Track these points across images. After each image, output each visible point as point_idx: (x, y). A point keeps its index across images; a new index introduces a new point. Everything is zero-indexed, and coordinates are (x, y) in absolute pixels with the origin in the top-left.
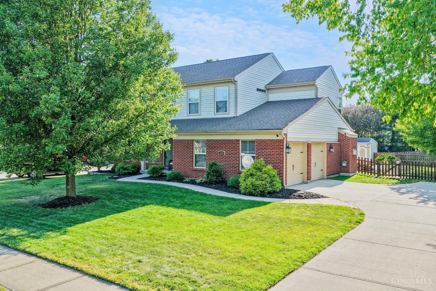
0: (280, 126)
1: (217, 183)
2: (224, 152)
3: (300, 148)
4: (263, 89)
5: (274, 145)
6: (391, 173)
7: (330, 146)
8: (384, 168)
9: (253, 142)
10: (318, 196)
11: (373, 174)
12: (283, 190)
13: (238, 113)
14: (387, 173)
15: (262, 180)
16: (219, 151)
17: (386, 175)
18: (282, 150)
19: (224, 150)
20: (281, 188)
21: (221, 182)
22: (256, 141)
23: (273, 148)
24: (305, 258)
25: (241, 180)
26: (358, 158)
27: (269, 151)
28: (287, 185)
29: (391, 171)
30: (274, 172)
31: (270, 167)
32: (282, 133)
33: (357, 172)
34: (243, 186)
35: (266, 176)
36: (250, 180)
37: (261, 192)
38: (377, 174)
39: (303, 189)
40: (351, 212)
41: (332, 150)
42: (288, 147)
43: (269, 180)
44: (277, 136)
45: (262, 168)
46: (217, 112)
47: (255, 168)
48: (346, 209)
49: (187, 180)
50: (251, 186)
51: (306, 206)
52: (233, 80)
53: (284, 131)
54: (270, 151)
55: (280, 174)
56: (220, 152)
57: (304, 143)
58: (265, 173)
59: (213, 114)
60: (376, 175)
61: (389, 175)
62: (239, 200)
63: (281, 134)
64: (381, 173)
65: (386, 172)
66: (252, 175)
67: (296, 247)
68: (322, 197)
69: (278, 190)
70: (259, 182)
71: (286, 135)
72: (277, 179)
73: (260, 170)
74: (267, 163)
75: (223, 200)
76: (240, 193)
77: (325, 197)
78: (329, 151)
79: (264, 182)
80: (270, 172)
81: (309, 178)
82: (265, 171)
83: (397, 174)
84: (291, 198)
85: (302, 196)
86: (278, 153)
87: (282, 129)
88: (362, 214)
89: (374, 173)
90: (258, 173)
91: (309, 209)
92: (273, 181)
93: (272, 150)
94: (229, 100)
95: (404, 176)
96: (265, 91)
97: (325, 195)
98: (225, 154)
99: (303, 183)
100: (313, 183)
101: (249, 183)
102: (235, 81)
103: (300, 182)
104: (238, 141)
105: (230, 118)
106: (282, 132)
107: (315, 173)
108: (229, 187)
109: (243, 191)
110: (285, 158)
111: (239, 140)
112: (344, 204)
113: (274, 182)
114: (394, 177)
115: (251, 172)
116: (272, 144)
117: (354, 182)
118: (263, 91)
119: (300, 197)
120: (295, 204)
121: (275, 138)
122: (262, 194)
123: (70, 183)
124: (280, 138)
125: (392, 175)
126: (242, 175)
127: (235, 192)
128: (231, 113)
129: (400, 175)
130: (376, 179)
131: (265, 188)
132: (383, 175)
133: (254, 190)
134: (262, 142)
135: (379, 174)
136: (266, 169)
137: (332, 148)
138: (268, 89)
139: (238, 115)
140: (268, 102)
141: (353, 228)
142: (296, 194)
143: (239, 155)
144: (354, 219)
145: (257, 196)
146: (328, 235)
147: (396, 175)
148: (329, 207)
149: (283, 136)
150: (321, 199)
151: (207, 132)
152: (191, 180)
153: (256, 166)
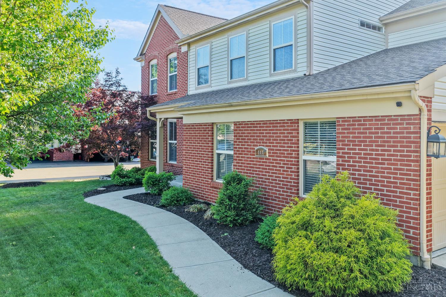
0: (407, 76)
2: (266, 149)
4: (376, 24)
5: (390, 133)
9: (331, 124)
13: (315, 68)
15: (337, 250)
16: (256, 148)
18: (416, 147)
19: (267, 146)
22: (339, 121)
23: (388, 142)
27: (373, 150)
32: (415, 95)
35: (352, 234)
42: (433, 139)
43: (364, 251)
44: (399, 104)
45: (344, 206)
46: (275, 70)
49: (191, 208)
50: (300, 268)
53: (422, 88)
54: (377, 150)
55: (410, 222)
56: (257, 150)
59: (268, 75)
63: (410, 97)
71: (427, 99)
74: (368, 182)
79: (344, 258)
80: (369, 221)
82: (353, 217)
86: (401, 156)
87: (414, 82)
90: (327, 222)
92: (380, 254)
93: (384, 146)
94: (296, 42)
96: (379, 29)
98: (267, 156)
104: (295, 123)
105: (297, 79)
106: (413, 92)
108: (258, 245)
110: (424, 172)
111: (297, 121)
113: (385, 259)
116: (383, 129)
118: (374, 28)
121: (392, 110)
124: (408, 109)
128: (299, 70)
134: (354, 125)
136: (354, 210)
138: (385, 24)
139: (315, 72)
140: (386, 50)
143: (298, 158)
149: (416, 104)
152: (199, 210)
153: (325, 195)
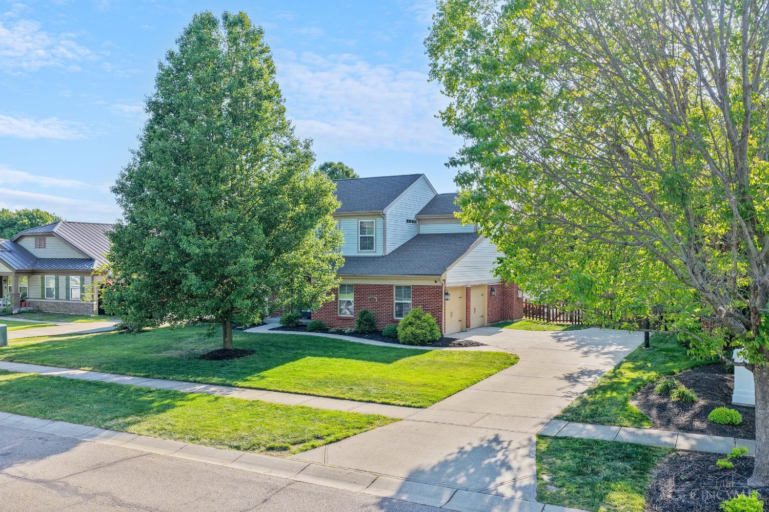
0: (438, 272)
1: (369, 332)
2: (376, 298)
3: (458, 293)
4: (414, 219)
5: (431, 292)
6: (562, 319)
7: (492, 289)
8: (555, 312)
9: (409, 287)
10: (478, 344)
11: (542, 320)
12: (442, 338)
13: (387, 251)
14: (558, 319)
15: (422, 329)
16: (369, 297)
17: (556, 321)
18: (441, 297)
20: (440, 336)
21: (374, 331)
22: (412, 287)
23: (431, 295)
24: (469, 384)
25: (398, 329)
26: (524, 301)
28: (446, 334)
29: (558, 314)
30: (433, 321)
31: (429, 315)
32: (441, 280)
33: (524, 318)
34: (401, 334)
35: (426, 324)
36: (410, 329)
37: (421, 340)
38: (547, 319)
39: (463, 338)
40: (508, 357)
41: (493, 293)
42: (446, 294)
43: (429, 329)
44: (436, 282)
46: (361, 249)
47: (413, 316)
48: (503, 354)
49: (333, 330)
50: (411, 335)
51: (467, 353)
52: (381, 213)
53: (443, 277)
54: (428, 298)
55: (439, 322)
56: (370, 299)
57: (462, 287)
58: (425, 321)
59: (357, 252)
60: (546, 321)
61: (560, 321)
62: (401, 348)
63: (439, 280)
64: (551, 319)
65: (557, 317)
66: (410, 324)
67: (462, 379)
68: (482, 345)
69: (438, 339)
70: (419, 331)
71: (444, 280)
72: (437, 327)
73: (418, 318)
74: (426, 310)
75: (385, 349)
76: (398, 342)
77: (485, 345)
78: (490, 295)
79: (424, 331)
80: (429, 320)
81: (468, 326)
83: (569, 319)
84: (451, 346)
85: (462, 345)
86: (437, 300)
87: (440, 275)
88: (517, 358)
89: (544, 319)
90: (418, 321)
91: (469, 355)
92: (432, 330)
93: (430, 297)
94: (376, 235)
95: (576, 321)
96: (416, 222)
97: (485, 343)
98: (376, 301)
99: (462, 331)
100: (472, 331)
101: (409, 332)
102: (384, 215)
103: (459, 330)
105: (379, 257)
106: (440, 278)
107: (475, 320)
108: (385, 336)
109: (401, 341)
110: (443, 306)
111: (392, 286)
112: (502, 351)
113: (434, 331)
114: (562, 323)
115: (410, 320)
116: (430, 290)
117: (518, 329)
118: (413, 222)
119: (460, 345)
120: (456, 351)
121: (434, 284)
122: (423, 343)
123: (228, 335)
124: (438, 284)
125: (564, 321)
126: (400, 324)
127: (393, 342)
128: (378, 252)
129: (571, 321)
130: (543, 325)
131: (425, 337)
132: (553, 320)
133: (414, 339)
134: (419, 288)
135: (549, 320)
136: (425, 318)
137: (494, 290)
138: (418, 219)
139: (387, 254)
140: (419, 235)
141: (507, 368)
142: (455, 342)
143: (393, 302)
144: (508, 362)
145: (417, 345)
146: (486, 372)
147: (567, 321)
148: (488, 353)
149: (441, 282)
150: (481, 347)
151: (355, 276)
152: (338, 330)
153: (415, 314)
